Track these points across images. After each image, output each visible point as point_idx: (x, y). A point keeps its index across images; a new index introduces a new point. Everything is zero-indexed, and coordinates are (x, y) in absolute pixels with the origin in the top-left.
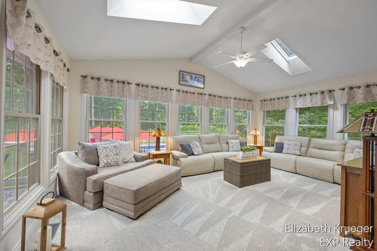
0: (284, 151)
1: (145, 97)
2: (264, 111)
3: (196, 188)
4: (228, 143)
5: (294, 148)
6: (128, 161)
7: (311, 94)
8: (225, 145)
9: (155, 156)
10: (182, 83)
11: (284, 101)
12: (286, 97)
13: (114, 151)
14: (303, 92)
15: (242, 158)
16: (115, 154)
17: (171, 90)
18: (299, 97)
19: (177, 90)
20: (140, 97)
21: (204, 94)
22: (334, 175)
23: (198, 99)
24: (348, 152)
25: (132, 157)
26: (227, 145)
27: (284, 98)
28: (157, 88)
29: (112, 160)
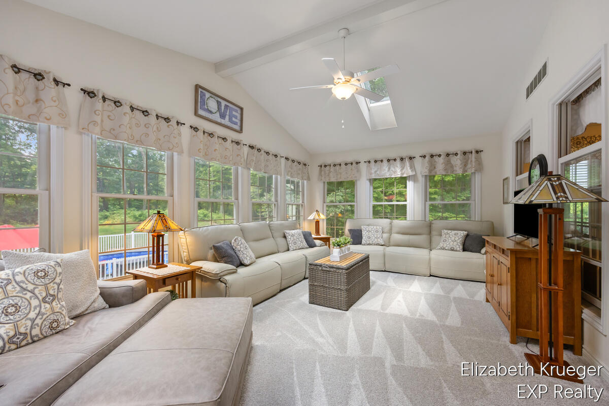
0: (363, 242)
1: (112, 131)
2: (324, 182)
3: (279, 334)
4: (285, 237)
5: (375, 236)
6: (87, 310)
7: (389, 160)
8: (281, 241)
10: (201, 112)
11: (353, 168)
12: (357, 163)
13: (40, 287)
14: (379, 157)
15: (340, 259)
16: (44, 299)
17: (178, 123)
18: (374, 163)
19: (191, 127)
20: (97, 129)
21: (242, 144)
22: (431, 266)
23: (232, 151)
24: (436, 235)
25: (98, 296)
26: (284, 239)
27: (354, 164)
28: (145, 113)
29: (38, 321)
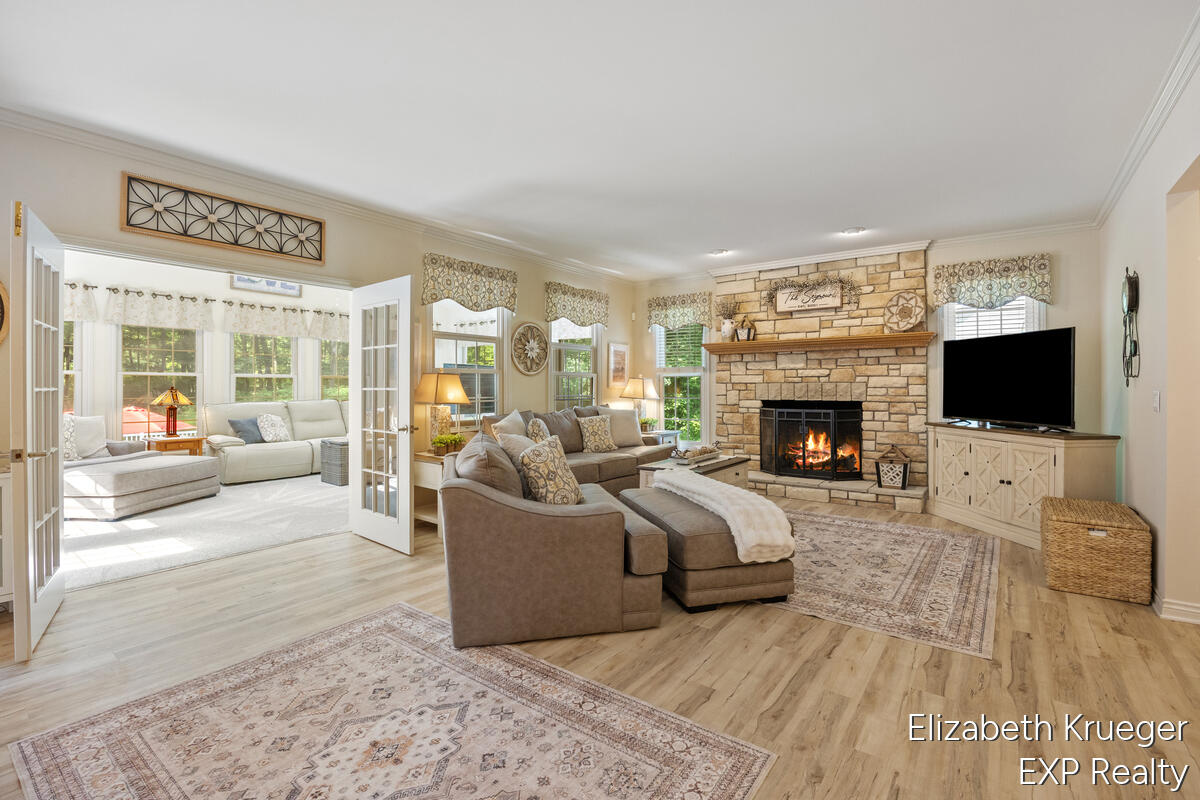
6: (93, 455)
9: (163, 445)
10: (239, 285)
17: (206, 301)
19: (225, 302)
21: (302, 311)
23: (286, 321)
25: (104, 448)
28: (169, 297)
